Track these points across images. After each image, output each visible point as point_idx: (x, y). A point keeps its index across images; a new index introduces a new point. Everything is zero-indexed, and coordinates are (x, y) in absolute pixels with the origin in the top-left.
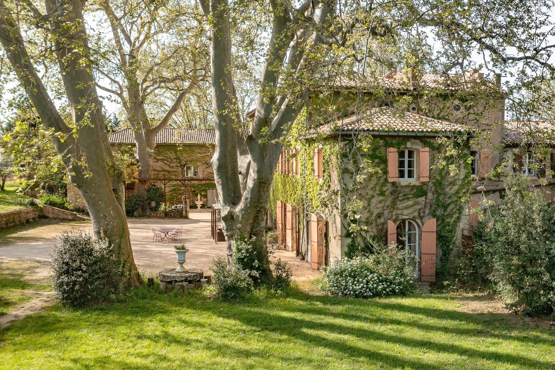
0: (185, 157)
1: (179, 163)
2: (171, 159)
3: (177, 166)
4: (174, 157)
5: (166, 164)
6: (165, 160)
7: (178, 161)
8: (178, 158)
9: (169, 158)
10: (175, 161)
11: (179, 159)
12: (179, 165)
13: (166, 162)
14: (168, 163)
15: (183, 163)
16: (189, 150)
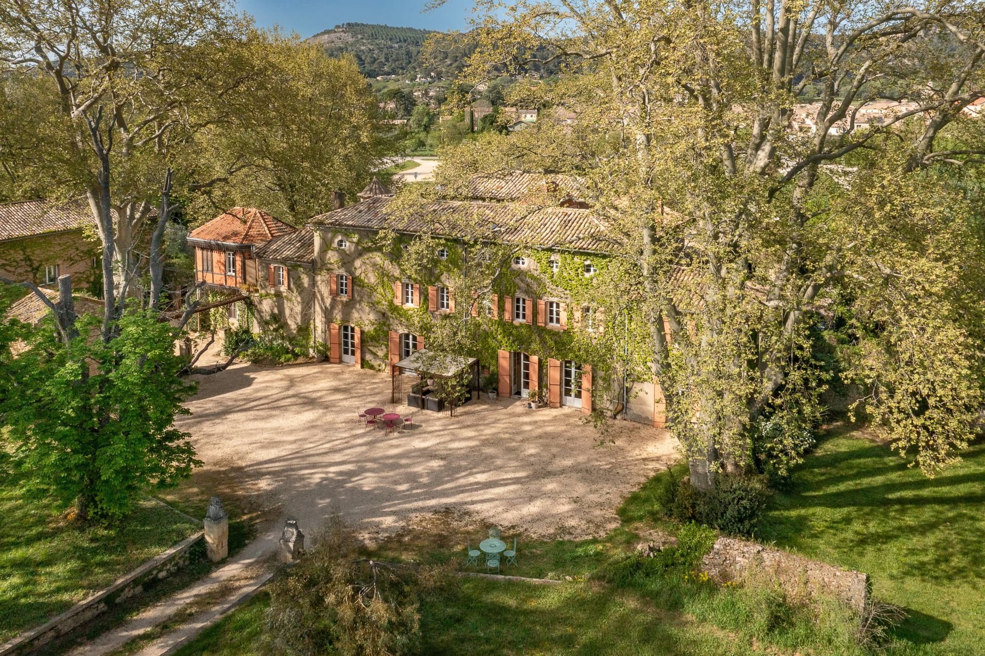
0: (37, 254)
1: (31, 266)
2: (17, 262)
3: (26, 271)
4: (22, 257)
5: (9, 272)
6: (8, 265)
7: (28, 263)
8: (28, 259)
9: (15, 261)
10: (23, 263)
11: (30, 260)
12: (29, 269)
13: (8, 268)
14: (13, 269)
15: (36, 264)
16: (44, 242)
